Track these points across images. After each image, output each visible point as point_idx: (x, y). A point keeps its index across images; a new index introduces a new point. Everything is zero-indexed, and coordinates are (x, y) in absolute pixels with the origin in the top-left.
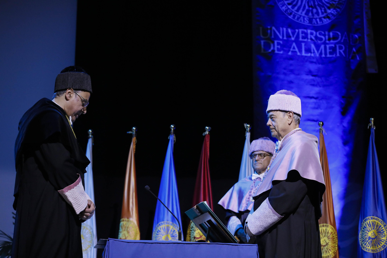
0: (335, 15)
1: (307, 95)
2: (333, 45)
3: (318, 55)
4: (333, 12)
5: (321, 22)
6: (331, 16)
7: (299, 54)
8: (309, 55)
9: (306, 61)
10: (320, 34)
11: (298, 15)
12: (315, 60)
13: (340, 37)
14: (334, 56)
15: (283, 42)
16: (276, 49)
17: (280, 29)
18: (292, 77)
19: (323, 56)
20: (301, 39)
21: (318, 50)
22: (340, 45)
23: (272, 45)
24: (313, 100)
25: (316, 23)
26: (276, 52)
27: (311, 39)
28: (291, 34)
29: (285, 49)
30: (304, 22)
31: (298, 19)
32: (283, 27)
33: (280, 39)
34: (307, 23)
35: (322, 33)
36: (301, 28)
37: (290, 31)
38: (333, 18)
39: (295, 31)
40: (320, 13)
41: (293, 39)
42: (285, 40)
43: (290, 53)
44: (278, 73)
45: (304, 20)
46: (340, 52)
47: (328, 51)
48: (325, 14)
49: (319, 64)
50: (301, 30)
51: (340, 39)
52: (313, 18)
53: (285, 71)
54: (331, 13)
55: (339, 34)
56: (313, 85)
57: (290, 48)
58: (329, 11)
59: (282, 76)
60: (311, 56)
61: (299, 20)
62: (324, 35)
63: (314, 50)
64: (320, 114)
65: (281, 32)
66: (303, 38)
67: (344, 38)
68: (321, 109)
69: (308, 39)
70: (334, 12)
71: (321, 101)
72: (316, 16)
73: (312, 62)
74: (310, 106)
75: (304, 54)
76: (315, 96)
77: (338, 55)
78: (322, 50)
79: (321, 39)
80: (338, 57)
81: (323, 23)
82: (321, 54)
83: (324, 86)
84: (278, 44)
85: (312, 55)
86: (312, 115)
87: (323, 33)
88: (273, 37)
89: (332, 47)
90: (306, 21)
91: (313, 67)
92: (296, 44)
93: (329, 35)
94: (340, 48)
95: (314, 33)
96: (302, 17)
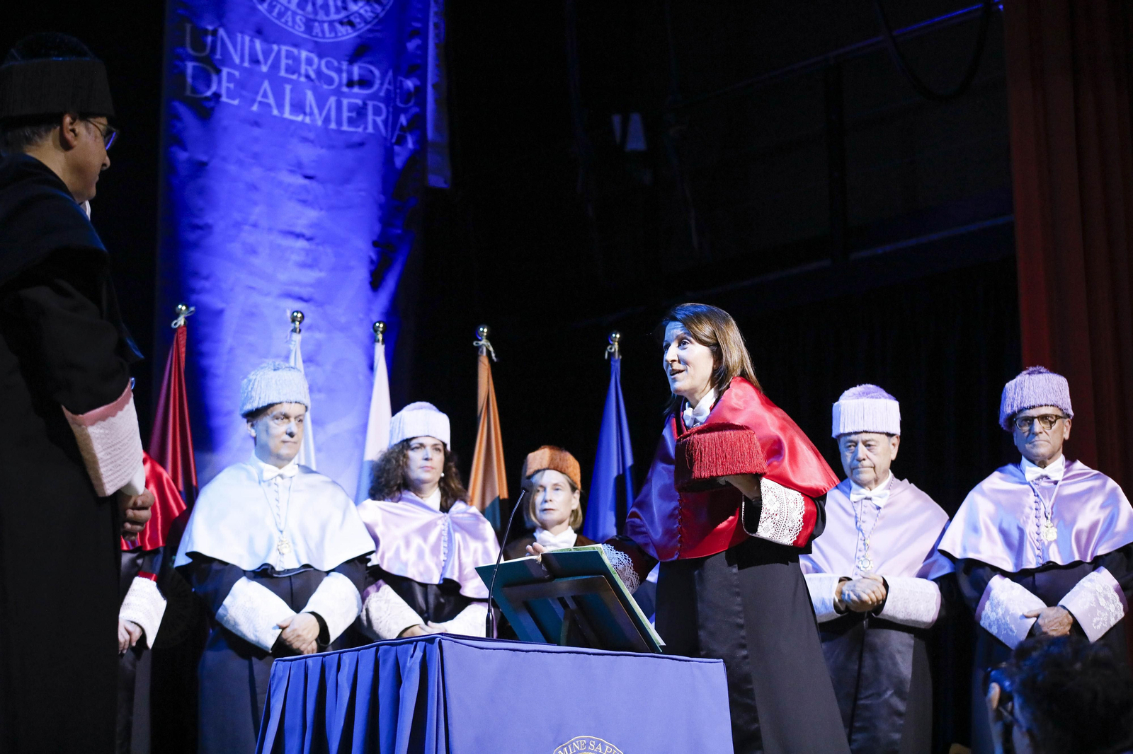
0: (369, 19)
1: (288, 228)
2: (359, 102)
3: (319, 123)
4: (362, 11)
5: (333, 35)
6: (358, 20)
7: (275, 112)
8: (300, 118)
9: (292, 136)
10: (328, 66)
11: (282, 4)
12: (311, 136)
13: (378, 82)
14: (360, 130)
15: (240, 75)
16: (223, 92)
17: (236, 36)
18: (256, 173)
19: (333, 126)
20: (283, 73)
21: (321, 108)
22: (376, 103)
23: (215, 78)
24: (301, 243)
25: (320, 35)
26: (224, 99)
27: (308, 77)
28: (261, 57)
29: (244, 93)
30: (293, 27)
31: (281, 15)
32: (242, 32)
33: (234, 66)
34: (299, 30)
35: (333, 64)
36: (285, 44)
37: (258, 45)
38: (363, 28)
39: (271, 50)
40: (332, 9)
41: (264, 69)
42: (246, 68)
43: (255, 108)
44: (224, 159)
45: (294, 21)
46: (375, 122)
47: (345, 114)
48: (343, 14)
49: (322, 147)
50: (284, 48)
51: (376, 86)
52: (316, 20)
53: (242, 155)
54: (357, 12)
55: (377, 72)
56: (304, 202)
57: (257, 93)
58: (353, 7)
59: (232, 168)
60: (303, 123)
61: (283, 20)
62: (339, 71)
63: (311, 107)
64: (319, 283)
65: (239, 47)
66: (290, 70)
67: (386, 86)
68: (321, 270)
69: (300, 75)
70: (366, 11)
71: (321, 248)
72: (321, 16)
73: (305, 140)
74: (295, 258)
75: (287, 114)
76: (308, 232)
77: (370, 129)
78: (329, 110)
79: (330, 81)
80: (370, 134)
81: (336, 36)
82: (327, 120)
83: (331, 208)
84: (231, 77)
85: (308, 120)
86: (298, 284)
87: (336, 64)
88: (218, 56)
89: (356, 104)
90: (300, 27)
91: (307, 153)
92: (271, 84)
93: (350, 73)
94: (377, 112)
95: (316, 60)
96: (289, 13)
